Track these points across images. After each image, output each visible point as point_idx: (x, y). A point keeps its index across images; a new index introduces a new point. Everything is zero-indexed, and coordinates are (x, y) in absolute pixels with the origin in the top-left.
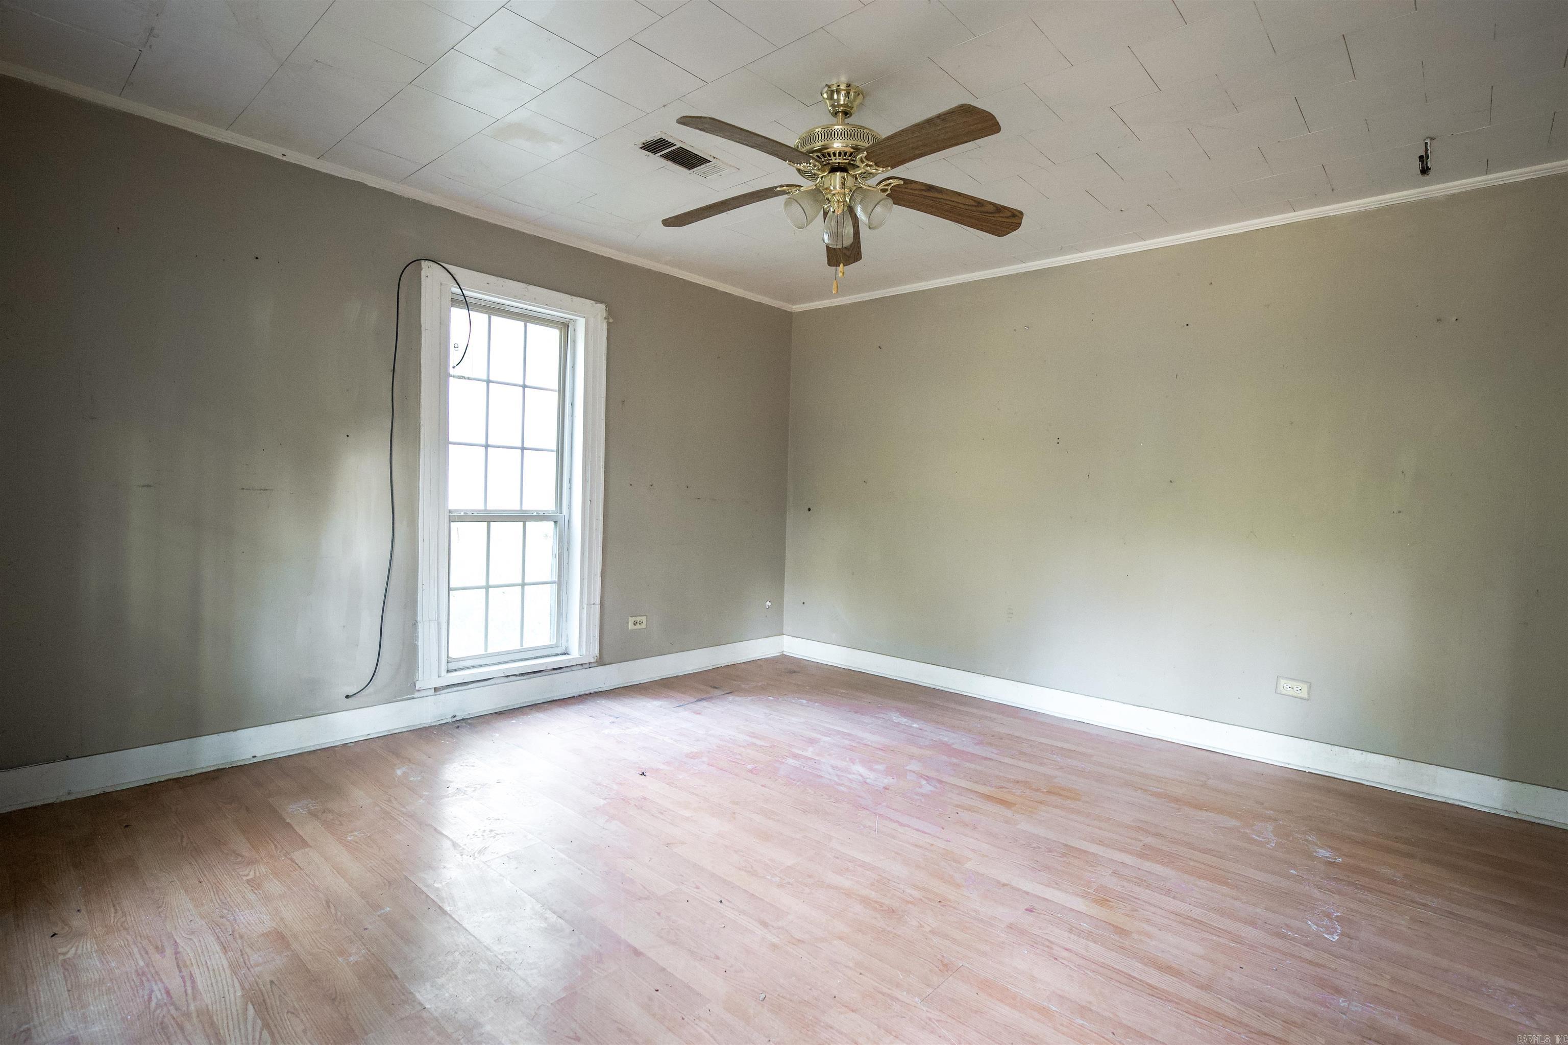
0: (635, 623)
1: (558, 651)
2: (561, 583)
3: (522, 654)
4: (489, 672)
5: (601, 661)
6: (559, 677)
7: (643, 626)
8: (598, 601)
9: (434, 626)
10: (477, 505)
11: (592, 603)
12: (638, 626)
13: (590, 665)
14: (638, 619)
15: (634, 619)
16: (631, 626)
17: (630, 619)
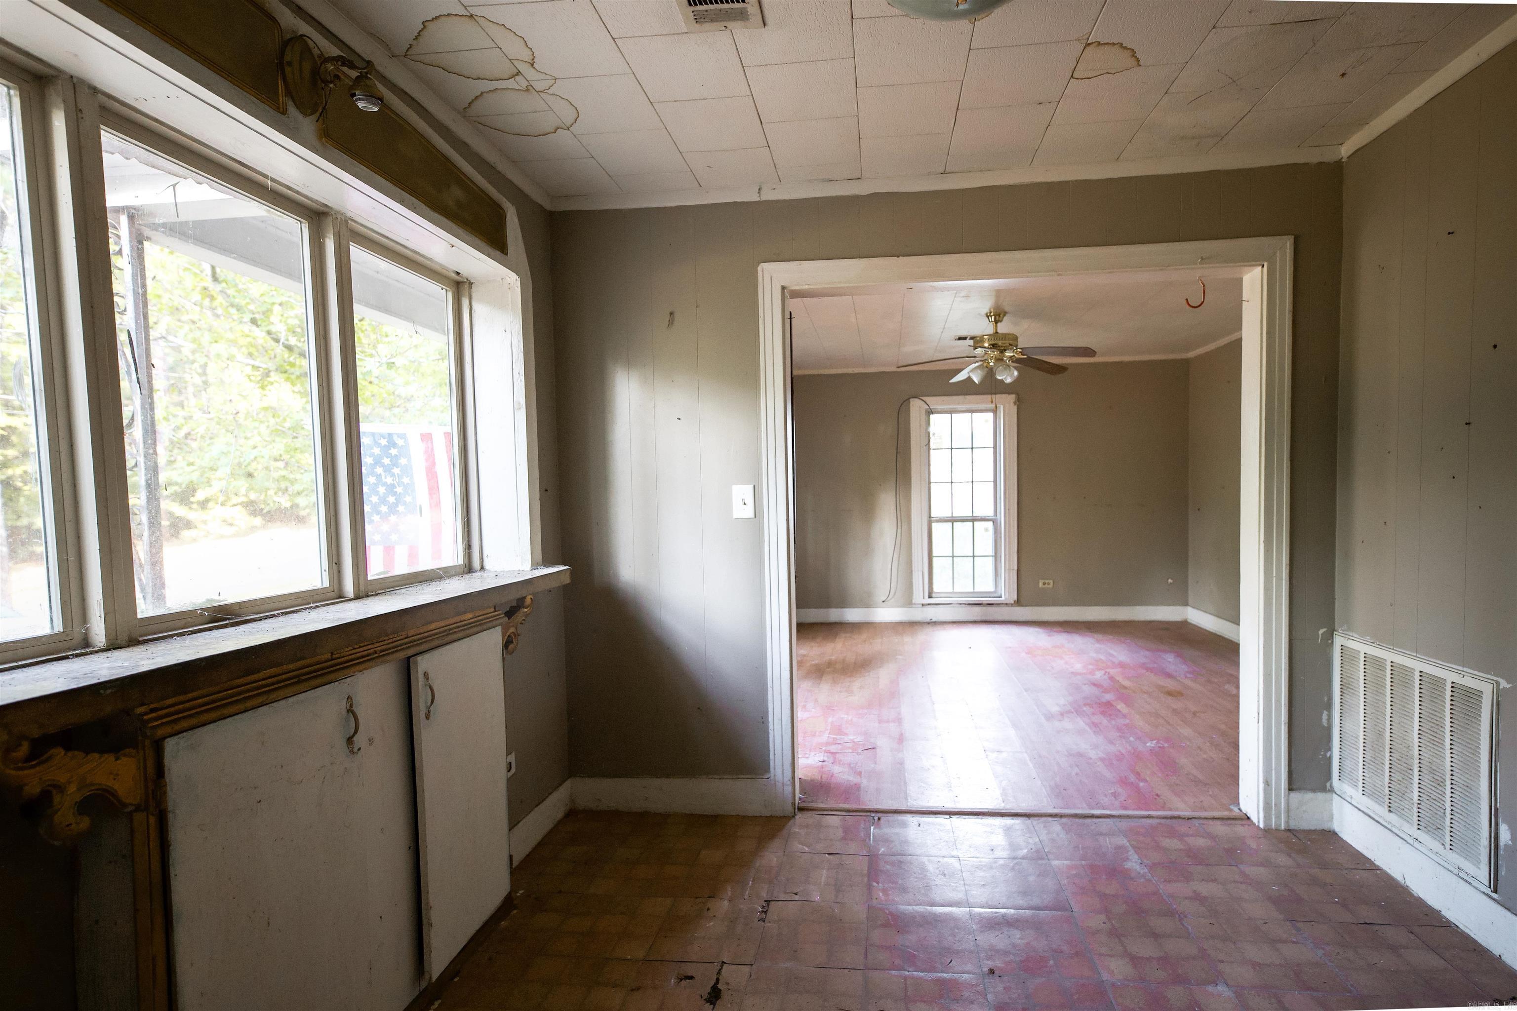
0: (1044, 584)
1: (995, 595)
2: (996, 556)
3: (974, 594)
4: (951, 601)
5: (1018, 603)
6: (990, 608)
7: (1051, 586)
8: (1016, 568)
9: (921, 574)
10: (947, 514)
11: (1012, 568)
12: (1046, 586)
13: (1012, 605)
14: (1047, 581)
15: (1043, 581)
16: (1041, 585)
17: (1040, 581)
